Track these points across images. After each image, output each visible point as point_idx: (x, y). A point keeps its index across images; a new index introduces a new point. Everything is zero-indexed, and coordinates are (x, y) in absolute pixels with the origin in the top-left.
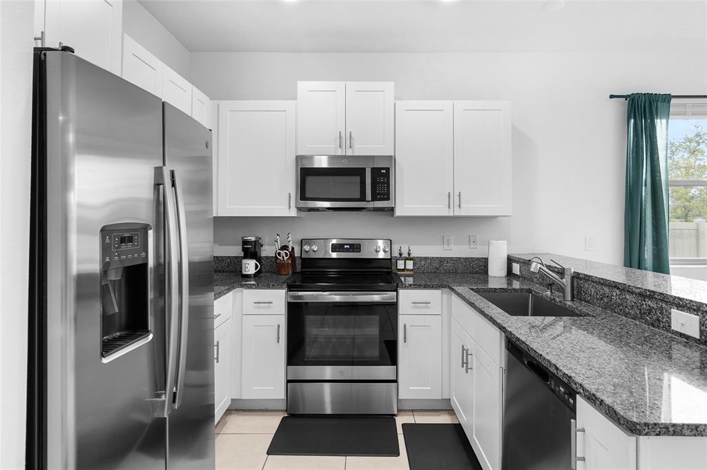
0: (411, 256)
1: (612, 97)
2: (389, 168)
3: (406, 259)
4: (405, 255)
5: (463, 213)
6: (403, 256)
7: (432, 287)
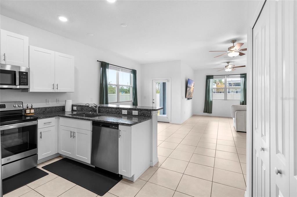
0: (33, 108)
1: (98, 61)
2: (27, 72)
3: (30, 109)
4: (30, 107)
5: (58, 91)
6: (29, 108)
7: (52, 117)
